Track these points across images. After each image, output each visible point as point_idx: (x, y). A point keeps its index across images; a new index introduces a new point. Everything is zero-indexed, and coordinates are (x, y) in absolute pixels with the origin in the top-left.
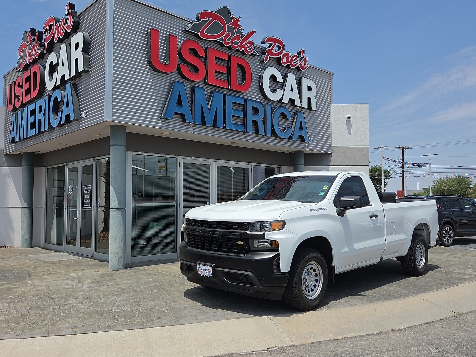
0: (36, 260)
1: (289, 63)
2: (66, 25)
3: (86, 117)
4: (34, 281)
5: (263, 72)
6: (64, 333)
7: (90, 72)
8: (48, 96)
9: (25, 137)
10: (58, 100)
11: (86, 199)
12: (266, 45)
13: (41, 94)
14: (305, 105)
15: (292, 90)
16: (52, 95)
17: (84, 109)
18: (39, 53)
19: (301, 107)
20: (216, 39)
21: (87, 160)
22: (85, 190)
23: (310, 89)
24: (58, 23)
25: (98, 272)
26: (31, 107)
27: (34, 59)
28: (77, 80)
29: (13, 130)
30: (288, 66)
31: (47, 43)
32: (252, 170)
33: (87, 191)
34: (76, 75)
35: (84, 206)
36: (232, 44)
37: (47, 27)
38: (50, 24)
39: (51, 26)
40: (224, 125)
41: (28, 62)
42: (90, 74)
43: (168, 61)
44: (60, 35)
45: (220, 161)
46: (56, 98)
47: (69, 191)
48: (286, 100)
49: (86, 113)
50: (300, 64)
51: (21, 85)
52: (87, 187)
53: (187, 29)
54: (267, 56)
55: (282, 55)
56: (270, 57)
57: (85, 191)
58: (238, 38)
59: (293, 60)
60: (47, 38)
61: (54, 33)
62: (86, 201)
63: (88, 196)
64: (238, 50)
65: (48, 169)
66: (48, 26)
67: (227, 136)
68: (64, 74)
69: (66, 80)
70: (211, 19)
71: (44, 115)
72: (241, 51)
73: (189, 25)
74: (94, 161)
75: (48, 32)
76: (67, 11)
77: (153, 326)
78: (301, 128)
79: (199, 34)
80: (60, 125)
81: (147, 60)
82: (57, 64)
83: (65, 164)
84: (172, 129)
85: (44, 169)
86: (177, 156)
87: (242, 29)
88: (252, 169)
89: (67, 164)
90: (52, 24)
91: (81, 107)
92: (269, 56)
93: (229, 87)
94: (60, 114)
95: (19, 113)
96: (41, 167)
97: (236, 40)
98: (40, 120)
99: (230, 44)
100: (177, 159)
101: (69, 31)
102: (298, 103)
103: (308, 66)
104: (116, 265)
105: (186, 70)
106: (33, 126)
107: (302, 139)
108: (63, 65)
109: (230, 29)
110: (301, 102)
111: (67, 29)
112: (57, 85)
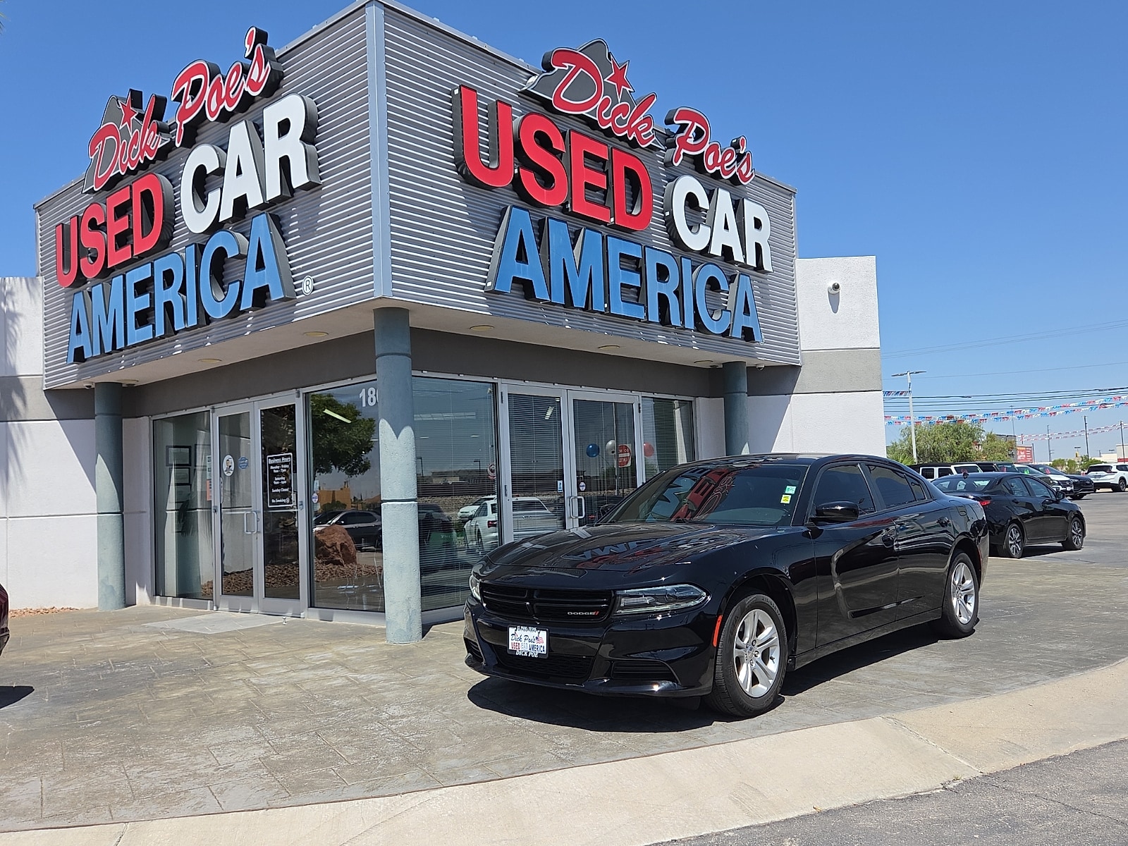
0: (174, 633)
1: (719, 168)
2: (245, 80)
3: (313, 290)
4: (240, 676)
5: (671, 185)
6: (472, 778)
7: (321, 186)
8: (194, 246)
9: (120, 345)
10: (227, 256)
11: (279, 486)
12: (674, 128)
13: (164, 244)
14: (752, 262)
15: (726, 227)
16: (205, 246)
17: (307, 274)
18: (159, 146)
19: (744, 266)
20: (584, 113)
21: (276, 395)
22: (274, 465)
23: (758, 224)
24: (219, 75)
25: (368, 649)
26: (139, 274)
27: (142, 162)
28: (280, 206)
29: (79, 331)
30: (717, 176)
31: (185, 122)
32: (639, 408)
33: (278, 467)
34: (283, 194)
35: (273, 501)
36: (613, 124)
37: (185, 86)
38: (193, 79)
39: (196, 85)
40: (606, 306)
41: (120, 170)
42: (320, 191)
43: (495, 160)
44: (225, 104)
45: (578, 388)
46: (221, 253)
47: (225, 470)
48: (716, 250)
49: (314, 282)
50: (739, 170)
51: (98, 224)
52: (281, 457)
53: (529, 89)
54: (680, 150)
55: (705, 149)
56: (684, 154)
57: (272, 468)
58: (623, 110)
59: (727, 159)
60: (184, 113)
61: (206, 98)
62: (278, 490)
63: (284, 478)
64: (624, 138)
65: (154, 420)
66: (187, 84)
67: (610, 330)
68: (245, 195)
69: (250, 207)
70: (574, 66)
71: (183, 290)
72: (630, 139)
73: (529, 81)
74: (299, 397)
75: (189, 97)
76: (247, 46)
77: (657, 751)
78: (747, 311)
79: (552, 99)
80: (236, 312)
81: (453, 157)
82: (220, 172)
83: (208, 408)
84: (506, 314)
85: (144, 423)
86: (496, 380)
87: (632, 90)
88: (639, 404)
89: (216, 406)
90: (201, 79)
91: (295, 268)
92: (683, 151)
93: (612, 220)
94: (234, 288)
95: (97, 290)
96: (137, 417)
97: (621, 115)
98: (168, 307)
99: (610, 125)
100: (495, 385)
101: (253, 94)
102: (738, 256)
103: (752, 175)
104: (406, 630)
105: (530, 182)
106: (143, 318)
107: (748, 334)
108: (239, 172)
109: (610, 90)
110: (744, 253)
111: (248, 89)
112: (220, 221)
